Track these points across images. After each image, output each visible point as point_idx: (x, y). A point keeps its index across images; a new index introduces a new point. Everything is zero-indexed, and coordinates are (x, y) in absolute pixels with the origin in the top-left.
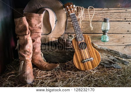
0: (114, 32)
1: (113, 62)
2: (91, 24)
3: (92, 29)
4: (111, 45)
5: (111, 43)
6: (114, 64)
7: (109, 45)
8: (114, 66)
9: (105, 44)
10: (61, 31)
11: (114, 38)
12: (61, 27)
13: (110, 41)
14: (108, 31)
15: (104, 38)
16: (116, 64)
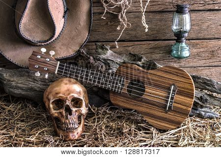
0: (201, 35)
1: (200, 103)
2: (144, 17)
3: (147, 30)
4: (195, 64)
5: (195, 60)
6: (202, 107)
7: (191, 64)
8: (203, 113)
9: (181, 64)
10: (79, 34)
11: (202, 50)
12: (80, 24)
13: (192, 56)
14: (186, 35)
15: (177, 51)
16: (206, 107)
